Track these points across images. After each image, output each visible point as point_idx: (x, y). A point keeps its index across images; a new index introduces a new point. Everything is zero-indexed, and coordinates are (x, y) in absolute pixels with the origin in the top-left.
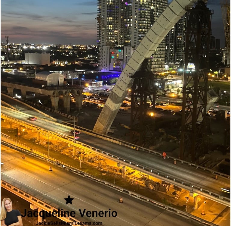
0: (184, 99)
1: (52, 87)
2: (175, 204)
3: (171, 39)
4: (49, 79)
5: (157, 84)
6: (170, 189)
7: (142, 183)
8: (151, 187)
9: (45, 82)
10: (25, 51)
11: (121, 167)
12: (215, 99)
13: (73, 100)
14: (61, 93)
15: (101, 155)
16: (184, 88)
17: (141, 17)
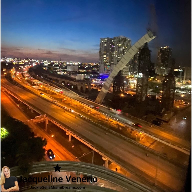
0: (137, 89)
1: (78, 81)
2: (131, 137)
3: (132, 62)
4: (77, 77)
5: (125, 82)
6: (129, 130)
7: (116, 127)
8: (121, 128)
9: (75, 79)
10: (67, 65)
11: (107, 119)
12: (151, 90)
13: (87, 87)
14: (82, 84)
15: (98, 113)
16: (137, 84)
17: (119, 52)
